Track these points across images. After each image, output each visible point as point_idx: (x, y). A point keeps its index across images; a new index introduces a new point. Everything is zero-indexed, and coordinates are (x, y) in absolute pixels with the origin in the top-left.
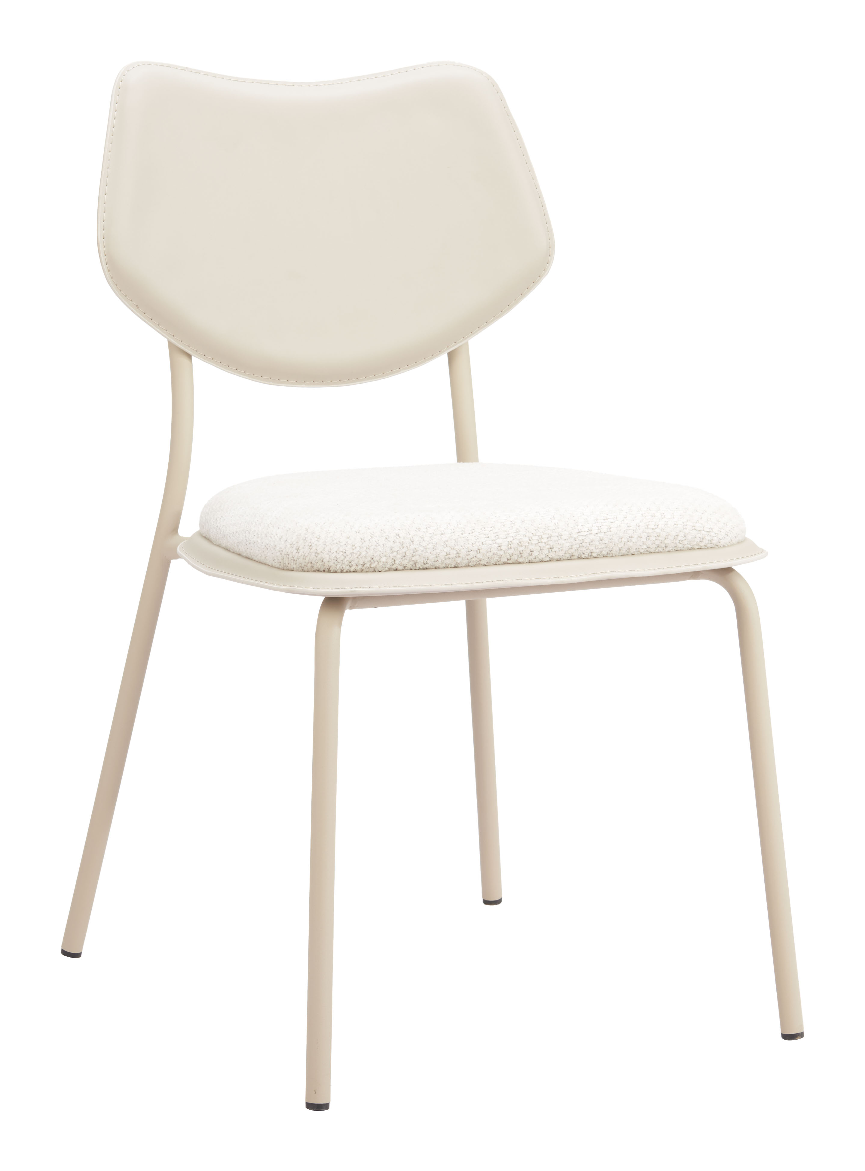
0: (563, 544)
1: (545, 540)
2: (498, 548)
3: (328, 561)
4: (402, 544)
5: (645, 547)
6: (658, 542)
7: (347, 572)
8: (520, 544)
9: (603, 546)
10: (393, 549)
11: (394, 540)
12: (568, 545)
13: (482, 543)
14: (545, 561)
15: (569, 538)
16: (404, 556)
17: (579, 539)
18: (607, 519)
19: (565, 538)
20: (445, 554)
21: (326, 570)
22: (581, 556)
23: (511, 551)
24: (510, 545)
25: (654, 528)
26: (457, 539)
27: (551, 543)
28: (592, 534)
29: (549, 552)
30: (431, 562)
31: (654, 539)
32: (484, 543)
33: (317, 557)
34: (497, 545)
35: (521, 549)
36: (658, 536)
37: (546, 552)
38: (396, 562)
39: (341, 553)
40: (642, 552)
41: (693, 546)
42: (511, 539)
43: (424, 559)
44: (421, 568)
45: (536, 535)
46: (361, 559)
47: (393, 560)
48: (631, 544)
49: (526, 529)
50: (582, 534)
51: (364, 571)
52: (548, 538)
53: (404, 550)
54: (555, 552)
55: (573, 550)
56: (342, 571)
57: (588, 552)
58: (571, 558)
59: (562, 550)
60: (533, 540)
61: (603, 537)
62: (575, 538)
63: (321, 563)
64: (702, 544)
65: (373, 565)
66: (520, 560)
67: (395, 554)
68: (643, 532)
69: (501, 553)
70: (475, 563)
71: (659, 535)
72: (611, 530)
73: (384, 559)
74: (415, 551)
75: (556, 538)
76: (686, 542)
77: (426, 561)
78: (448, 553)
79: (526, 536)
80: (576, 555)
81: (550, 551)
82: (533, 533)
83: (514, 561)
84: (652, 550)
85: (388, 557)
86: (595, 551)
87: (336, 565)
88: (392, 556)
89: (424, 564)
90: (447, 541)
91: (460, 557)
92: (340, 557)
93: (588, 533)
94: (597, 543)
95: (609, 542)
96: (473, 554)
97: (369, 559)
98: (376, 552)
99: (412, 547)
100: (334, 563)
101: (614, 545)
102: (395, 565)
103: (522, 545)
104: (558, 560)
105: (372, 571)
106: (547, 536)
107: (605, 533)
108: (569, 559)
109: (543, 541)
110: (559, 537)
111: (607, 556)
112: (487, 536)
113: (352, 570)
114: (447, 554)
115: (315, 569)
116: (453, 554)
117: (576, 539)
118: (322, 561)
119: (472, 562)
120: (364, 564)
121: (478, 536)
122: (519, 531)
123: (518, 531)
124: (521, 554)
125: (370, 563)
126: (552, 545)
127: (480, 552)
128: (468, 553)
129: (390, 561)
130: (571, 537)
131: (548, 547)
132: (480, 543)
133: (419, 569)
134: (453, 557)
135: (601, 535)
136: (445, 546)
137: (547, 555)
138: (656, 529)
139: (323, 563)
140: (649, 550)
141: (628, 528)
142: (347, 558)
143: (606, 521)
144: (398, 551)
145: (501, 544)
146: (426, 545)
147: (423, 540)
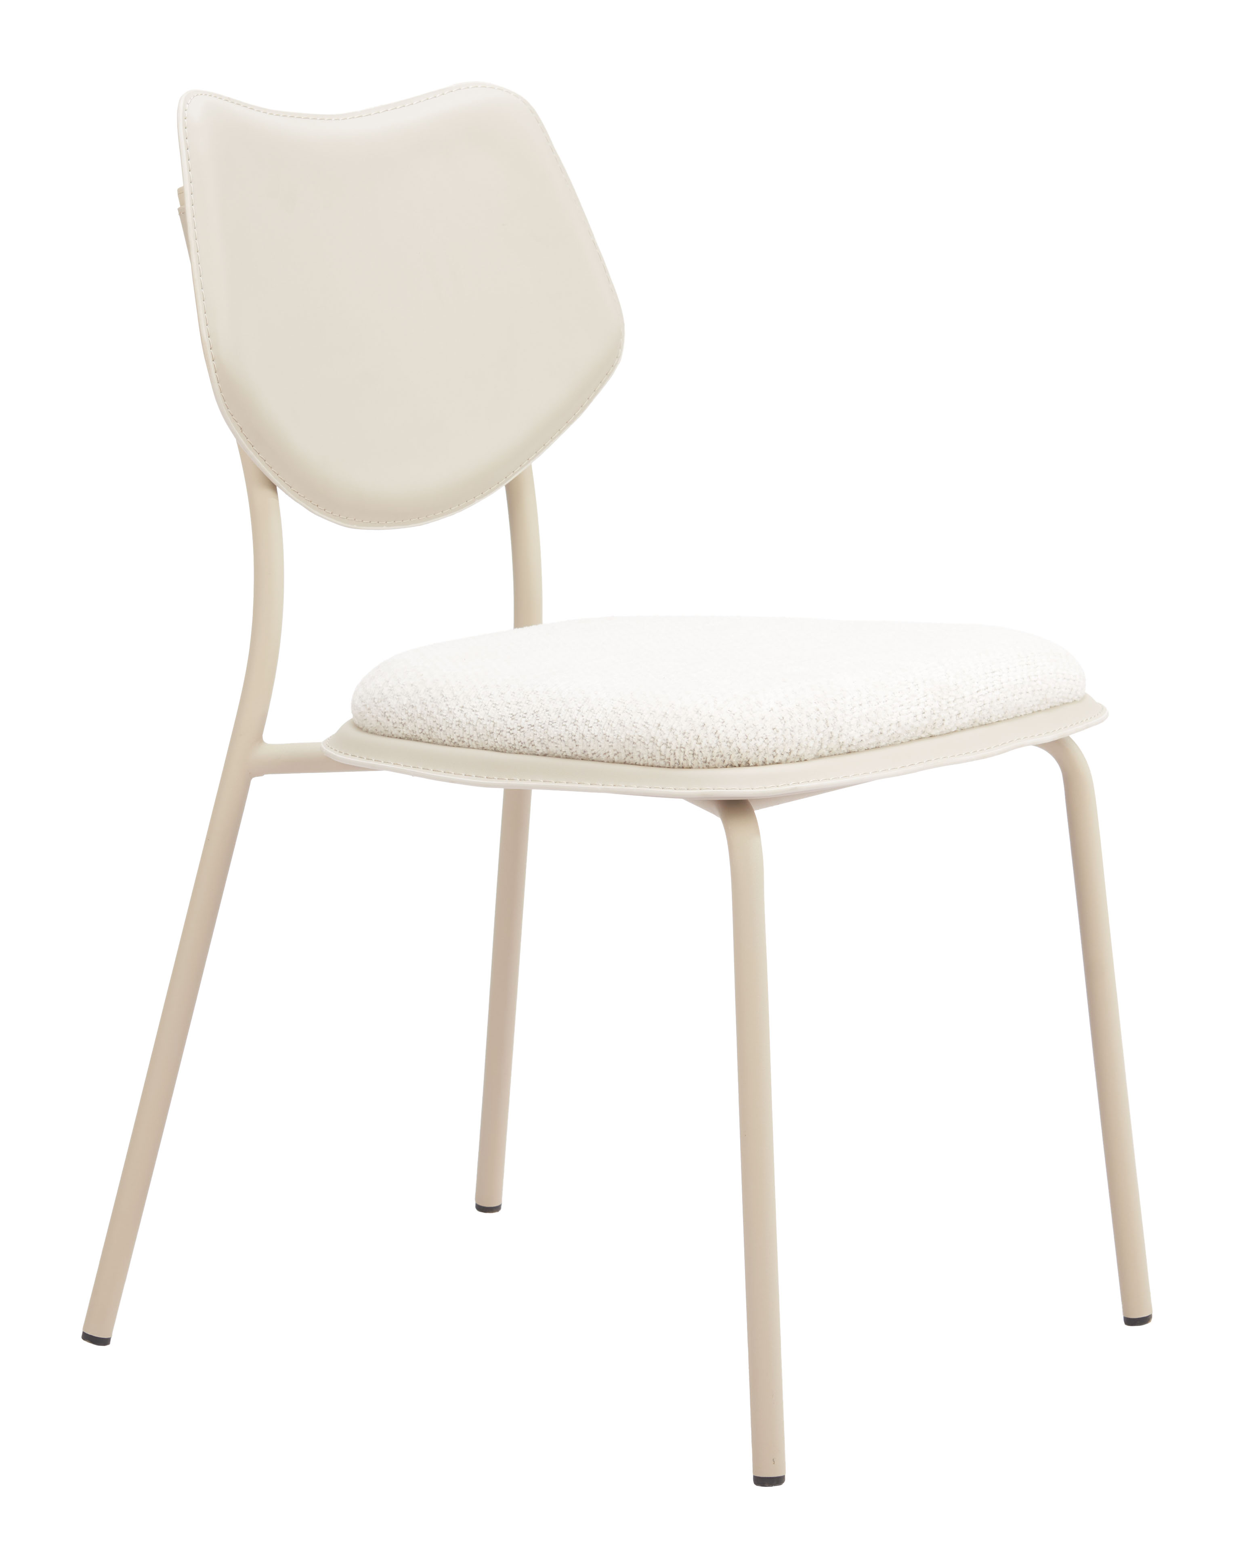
3: (747, 752)
4: (826, 722)
7: (770, 764)
10: (818, 730)
11: (817, 718)
16: (830, 738)
20: (869, 731)
21: (744, 764)
26: (877, 710)
33: (730, 747)
38: (823, 746)
39: (761, 740)
43: (850, 740)
46: (786, 745)
47: (819, 744)
51: (789, 761)
53: (829, 730)
56: (764, 764)
63: (737, 755)
65: (800, 753)
67: (821, 735)
73: (810, 743)
74: (840, 730)
77: (852, 743)
78: (871, 729)
85: (814, 740)
87: (757, 756)
88: (818, 738)
90: (868, 714)
92: (761, 746)
97: (795, 745)
98: (802, 734)
99: (837, 725)
100: (755, 754)
102: (821, 750)
113: (776, 761)
114: (871, 731)
115: (726, 763)
116: (876, 730)
118: (739, 752)
119: (892, 739)
120: (790, 752)
125: (796, 751)
129: (817, 746)
134: (876, 734)
136: (867, 720)
139: (740, 755)
142: (771, 746)
144: (824, 731)
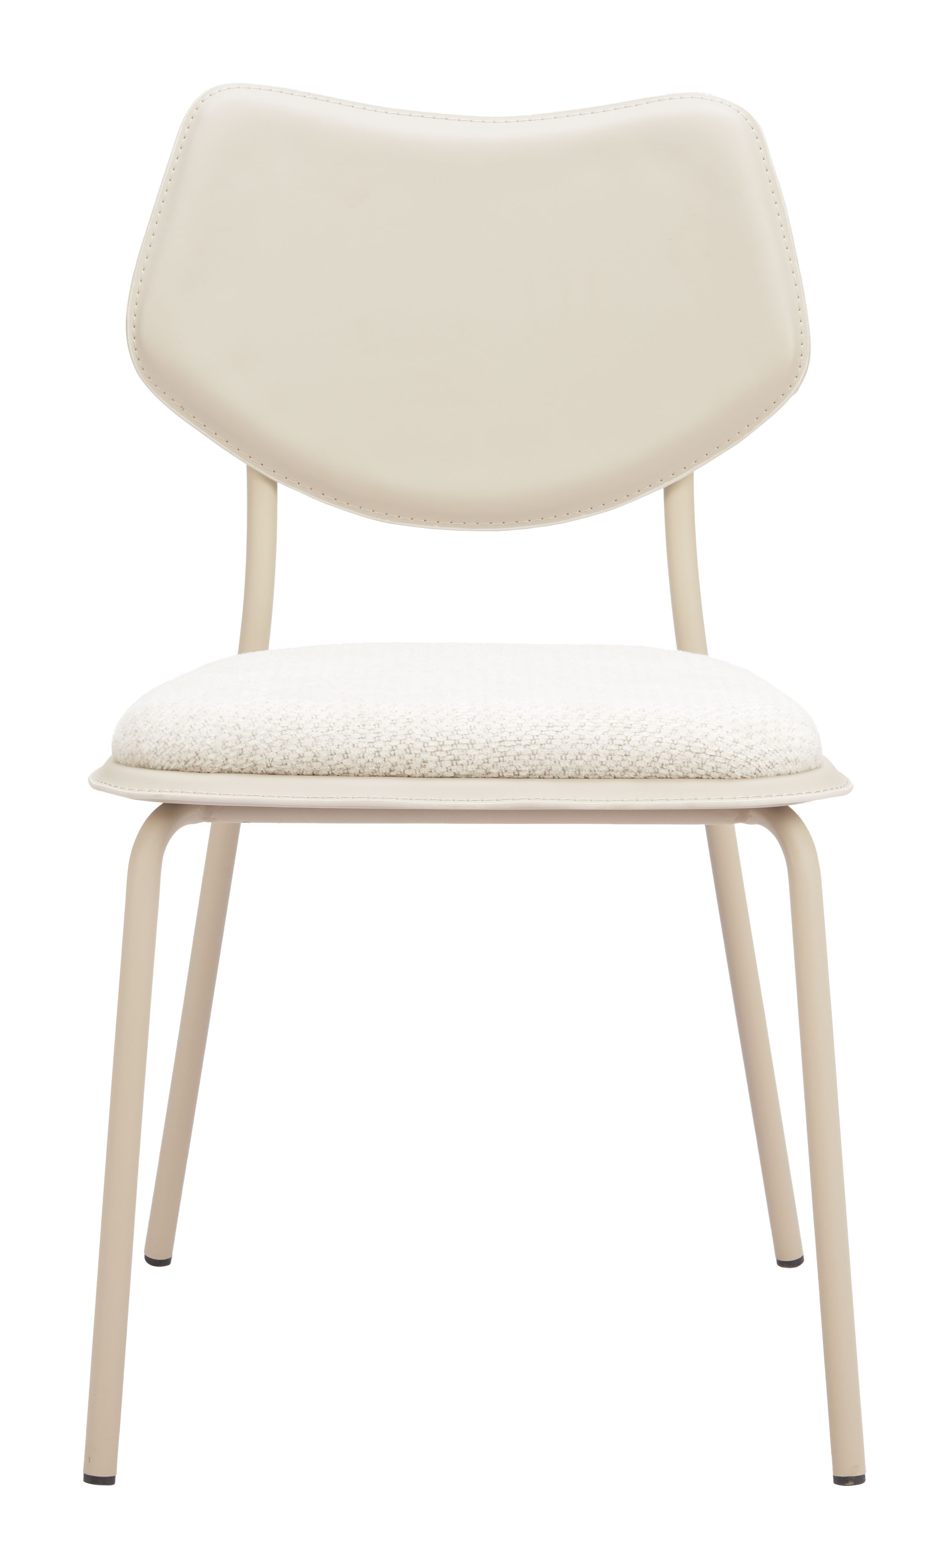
0: (474, 756)
1: (448, 748)
2: (375, 754)
3: (148, 753)
4: (239, 738)
5: (605, 768)
6: (625, 764)
8: (408, 750)
9: (536, 763)
10: (227, 744)
11: (230, 732)
12: (481, 757)
13: (354, 745)
14: (447, 777)
15: (485, 748)
16: (240, 755)
17: (500, 751)
18: (552, 727)
19: (479, 748)
20: (298, 756)
22: (503, 774)
23: (394, 760)
24: (395, 750)
25: (622, 743)
26: (318, 737)
27: (456, 753)
28: (521, 745)
29: (453, 765)
30: (278, 765)
31: (620, 758)
32: (356, 745)
34: (373, 750)
35: (408, 757)
36: (626, 755)
37: (447, 764)
38: (229, 761)
39: (161, 744)
40: (602, 776)
41: (688, 773)
42: (397, 743)
43: (267, 760)
44: (264, 772)
45: (435, 740)
46: (184, 753)
47: (225, 759)
48: (580, 763)
49: (424, 732)
50: (506, 744)
51: (189, 770)
52: (452, 745)
53: (240, 746)
54: (461, 766)
55: (490, 765)
57: (513, 769)
58: (487, 776)
59: (473, 763)
60: (429, 746)
61: (537, 751)
62: (494, 749)
64: (702, 772)
65: (198, 763)
66: (408, 772)
68: (603, 749)
69: (380, 760)
70: (343, 772)
71: (628, 754)
72: (552, 741)
73: (212, 756)
74: (255, 748)
75: (465, 747)
76: (672, 768)
77: (271, 764)
78: (302, 755)
79: (420, 741)
80: (495, 771)
81: (454, 763)
82: (431, 738)
83: (400, 773)
84: (618, 775)
85: (219, 754)
86: (523, 768)
87: (156, 760)
88: (223, 752)
89: (268, 767)
90: (303, 739)
91: (317, 761)
92: (160, 749)
93: (514, 744)
94: (527, 758)
95: (546, 758)
96: (337, 759)
97: (194, 754)
98: (203, 746)
99: (253, 743)
101: (553, 763)
102: (227, 765)
103: (412, 752)
104: (468, 777)
105: (198, 771)
106: (453, 742)
107: (541, 745)
108: (485, 777)
109: (444, 749)
110: (470, 746)
111: (544, 777)
112: (363, 736)
113: (172, 768)
114: (300, 756)
116: (308, 757)
117: (496, 750)
119: (336, 769)
120: (187, 760)
121: (350, 736)
122: (412, 733)
123: (410, 732)
124: (408, 764)
125: (194, 760)
126: (456, 755)
127: (348, 757)
128: (330, 757)
129: (220, 760)
130: (488, 747)
131: (452, 757)
132: (350, 746)
133: (262, 773)
134: (308, 761)
135: (534, 748)
136: (299, 745)
137: (449, 768)
138: (624, 745)
140: (613, 773)
141: (580, 741)
143: (550, 729)
144: (232, 746)
145: (381, 748)
146: (272, 741)
147: (270, 735)
